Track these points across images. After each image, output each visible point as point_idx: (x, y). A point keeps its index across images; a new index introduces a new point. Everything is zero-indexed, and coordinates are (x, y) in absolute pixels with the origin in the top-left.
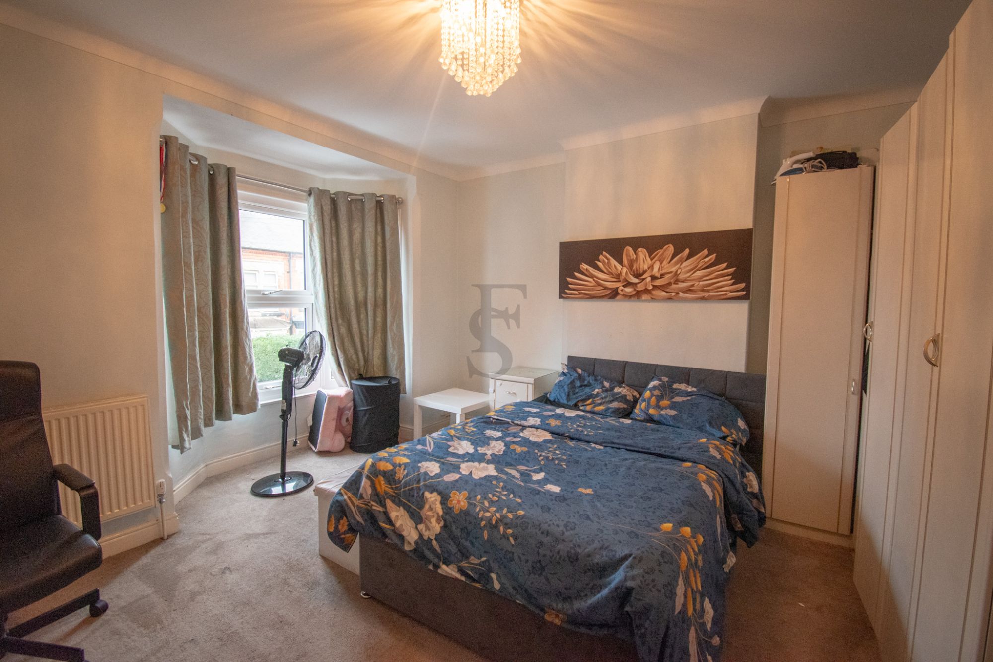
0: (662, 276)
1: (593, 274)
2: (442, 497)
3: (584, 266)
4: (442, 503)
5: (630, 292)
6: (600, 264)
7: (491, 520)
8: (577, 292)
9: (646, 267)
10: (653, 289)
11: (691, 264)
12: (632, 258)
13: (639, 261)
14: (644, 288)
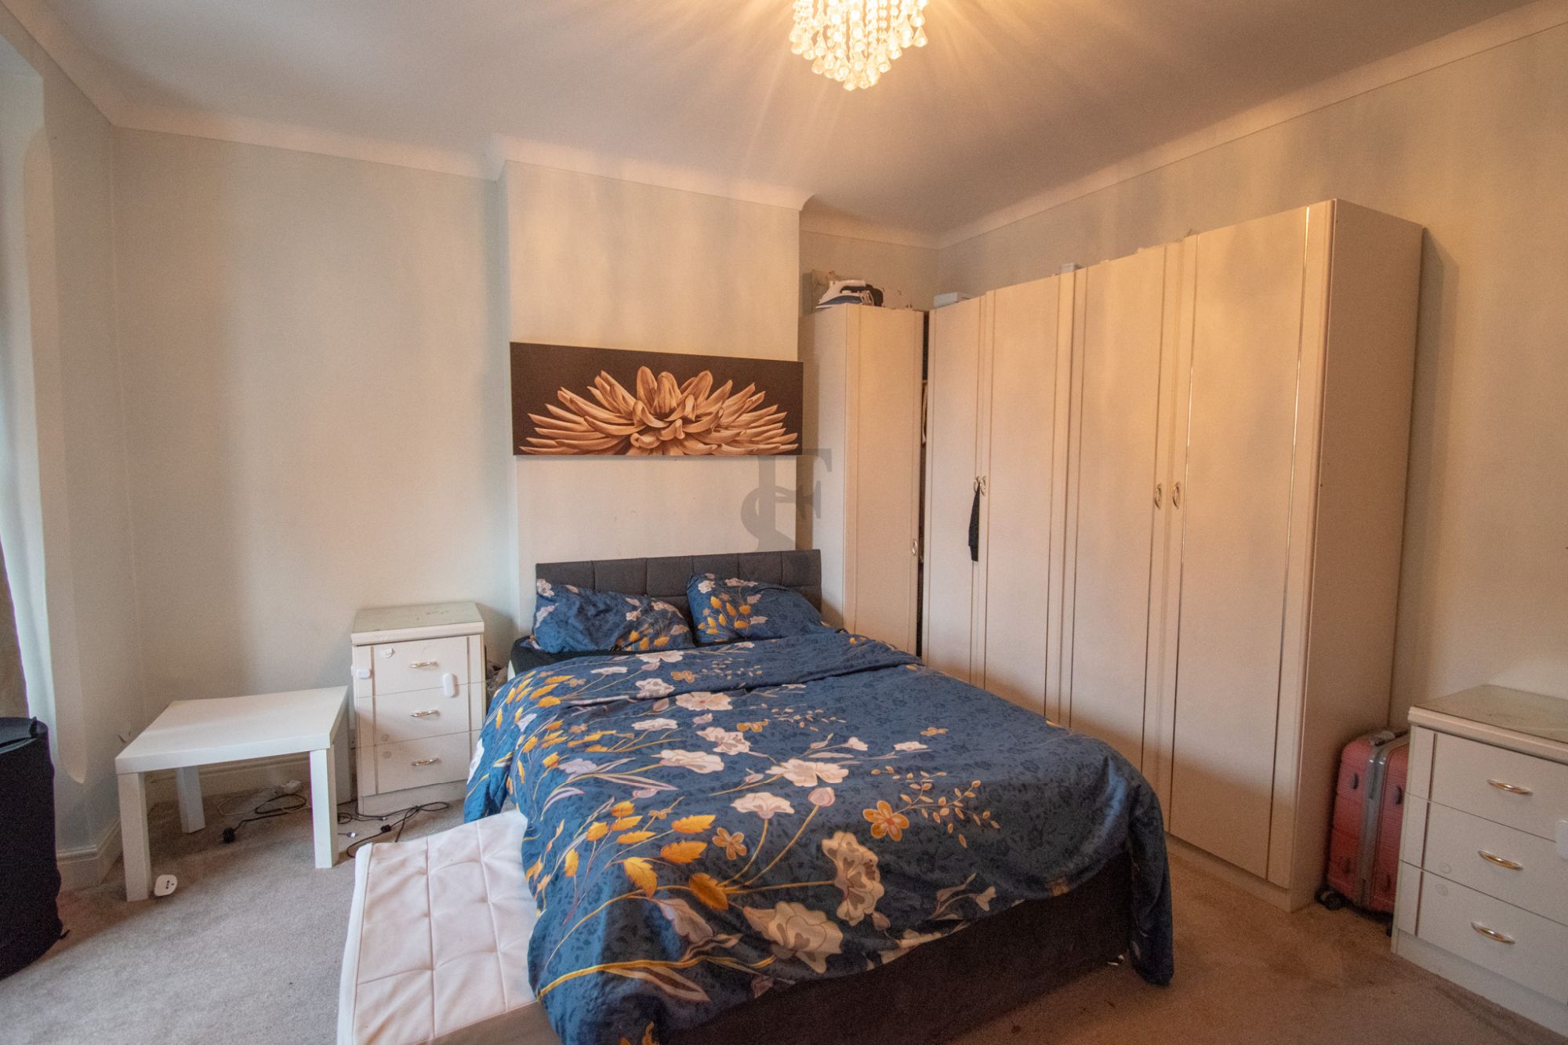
0: (698, 418)
1: (581, 409)
2: (855, 833)
3: (566, 394)
4: (862, 843)
5: (650, 444)
6: (596, 392)
7: (955, 815)
8: (553, 442)
9: (674, 404)
10: (685, 439)
11: (736, 403)
12: (651, 386)
13: (662, 392)
14: (671, 437)
